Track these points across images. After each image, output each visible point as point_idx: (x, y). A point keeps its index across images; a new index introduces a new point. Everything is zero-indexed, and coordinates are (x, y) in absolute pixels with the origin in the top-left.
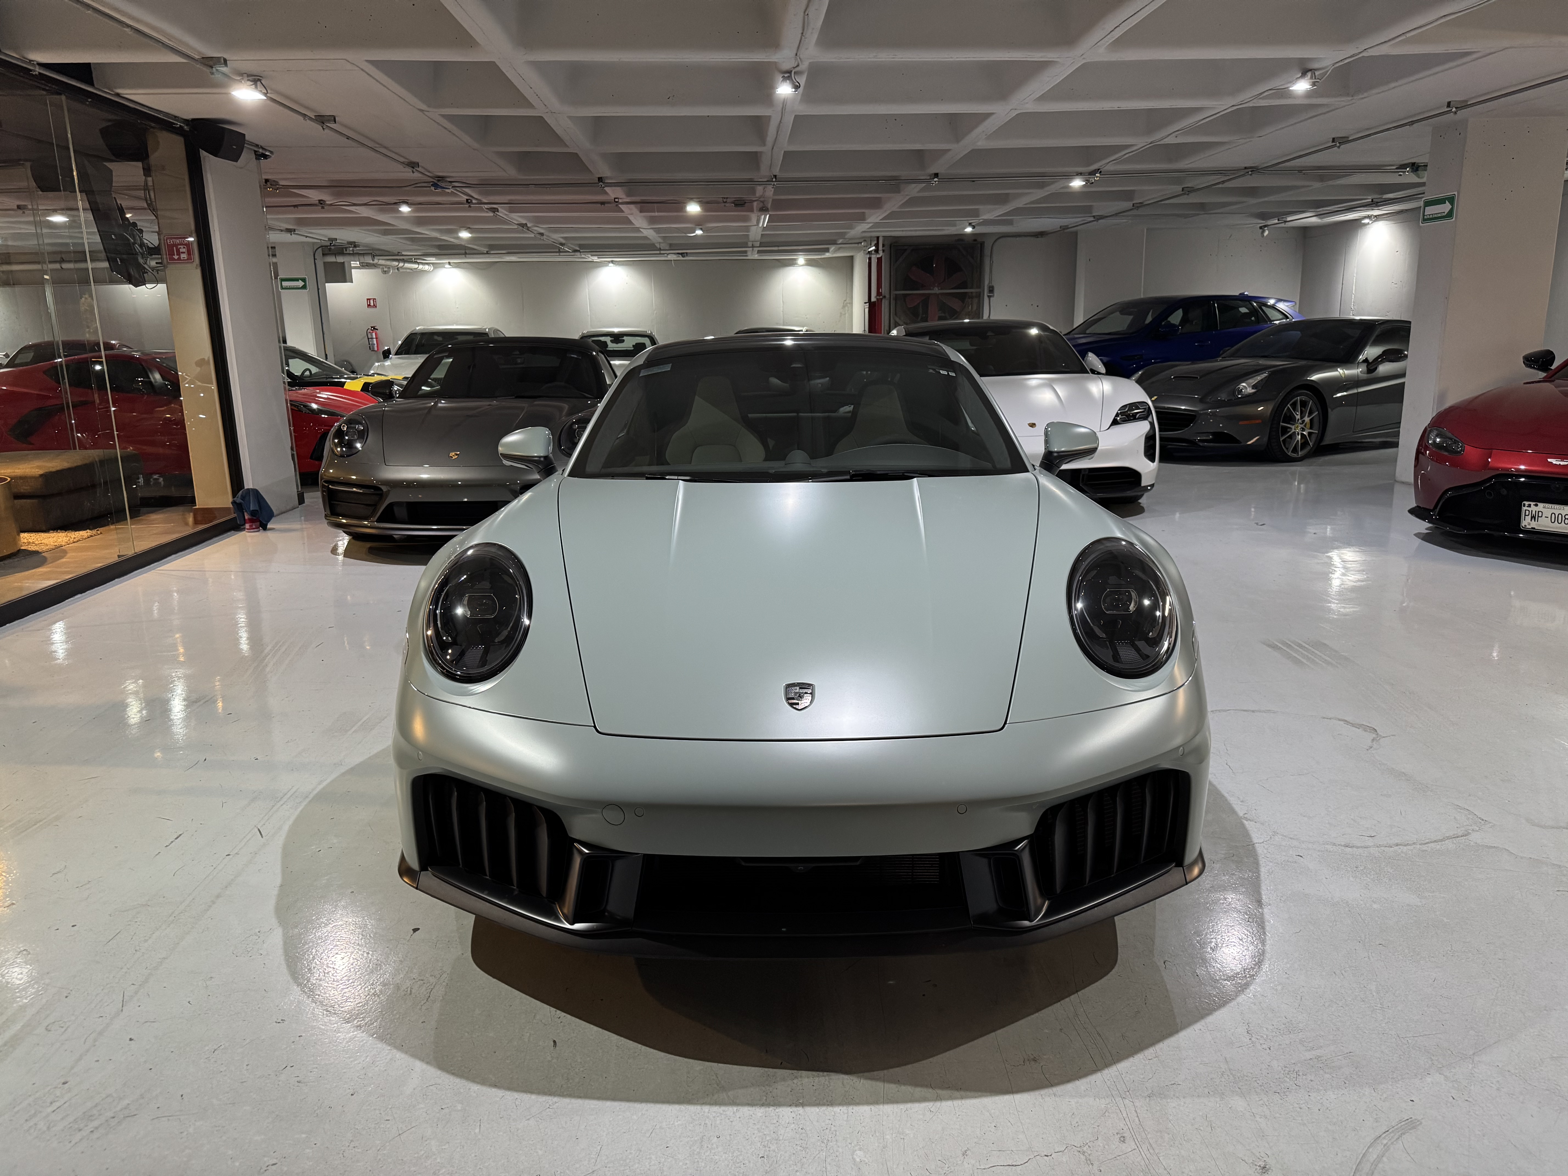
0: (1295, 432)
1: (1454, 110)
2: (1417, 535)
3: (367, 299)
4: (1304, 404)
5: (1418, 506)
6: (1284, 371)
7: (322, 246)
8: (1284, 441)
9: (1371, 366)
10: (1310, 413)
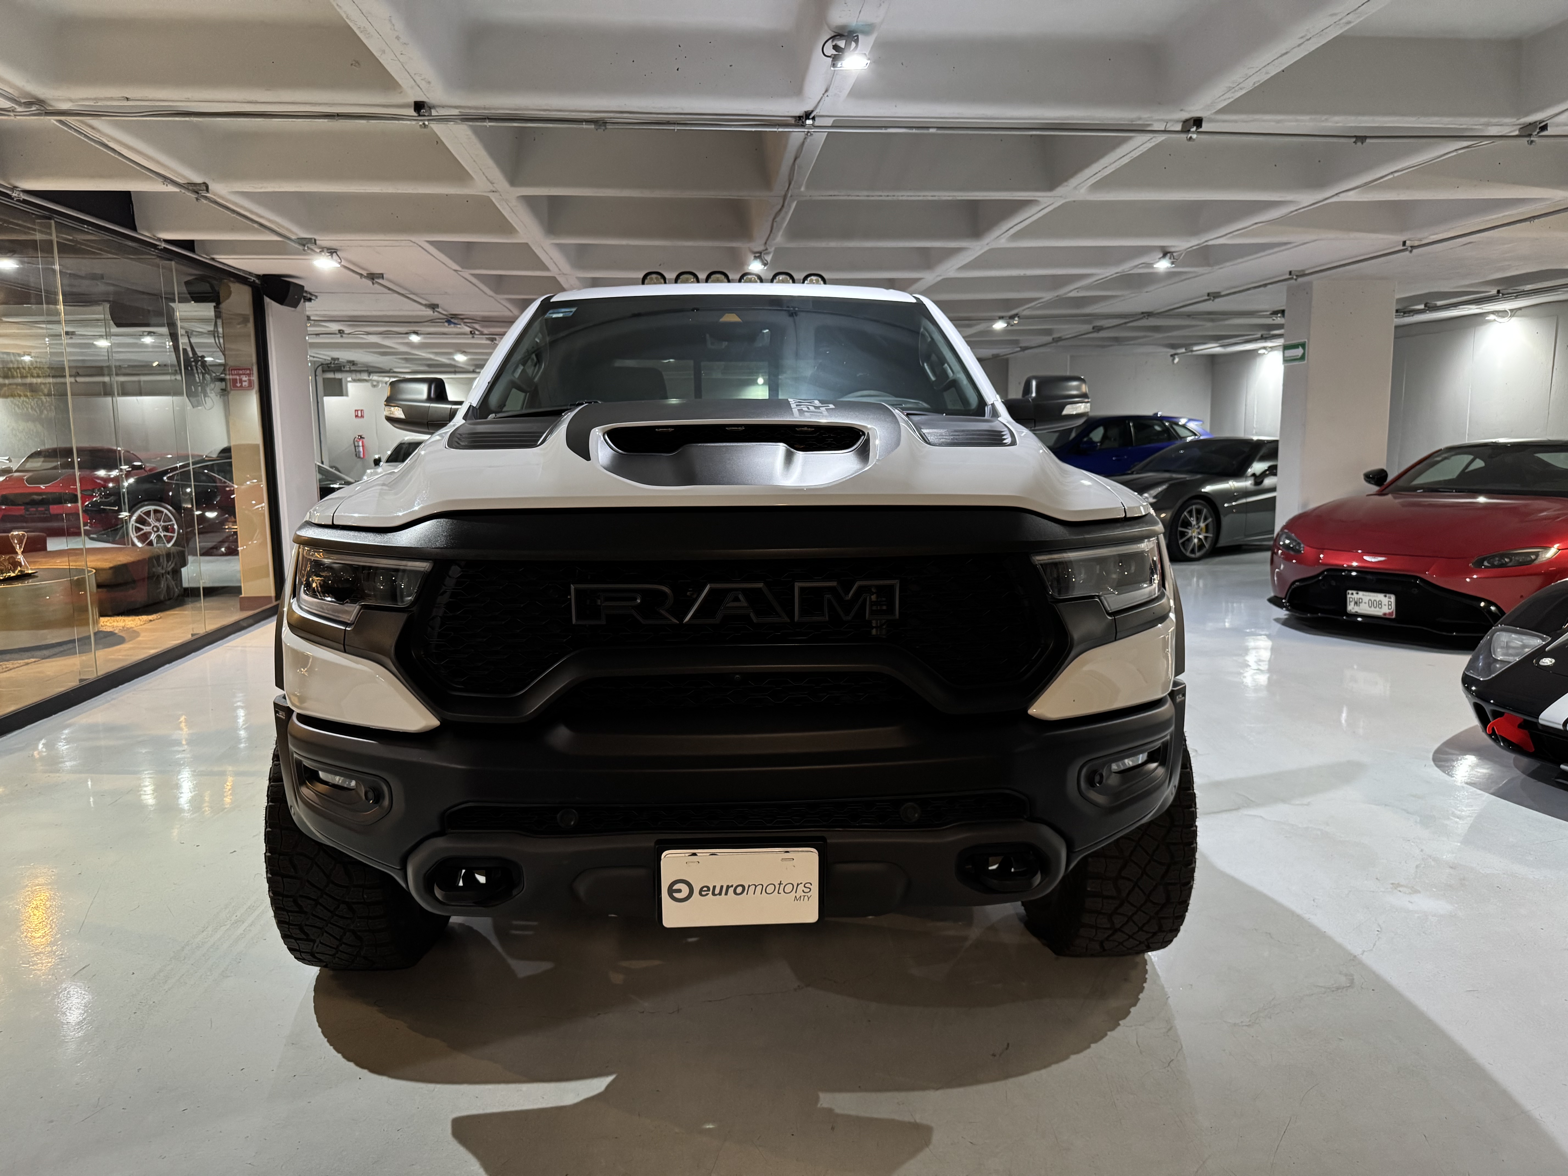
0: (1191, 537)
1: (1295, 277)
2: (1277, 620)
3: (356, 411)
4: (1199, 512)
5: (1275, 597)
6: (1183, 484)
7: (322, 364)
8: (1183, 543)
9: (1258, 479)
10: (1205, 519)
